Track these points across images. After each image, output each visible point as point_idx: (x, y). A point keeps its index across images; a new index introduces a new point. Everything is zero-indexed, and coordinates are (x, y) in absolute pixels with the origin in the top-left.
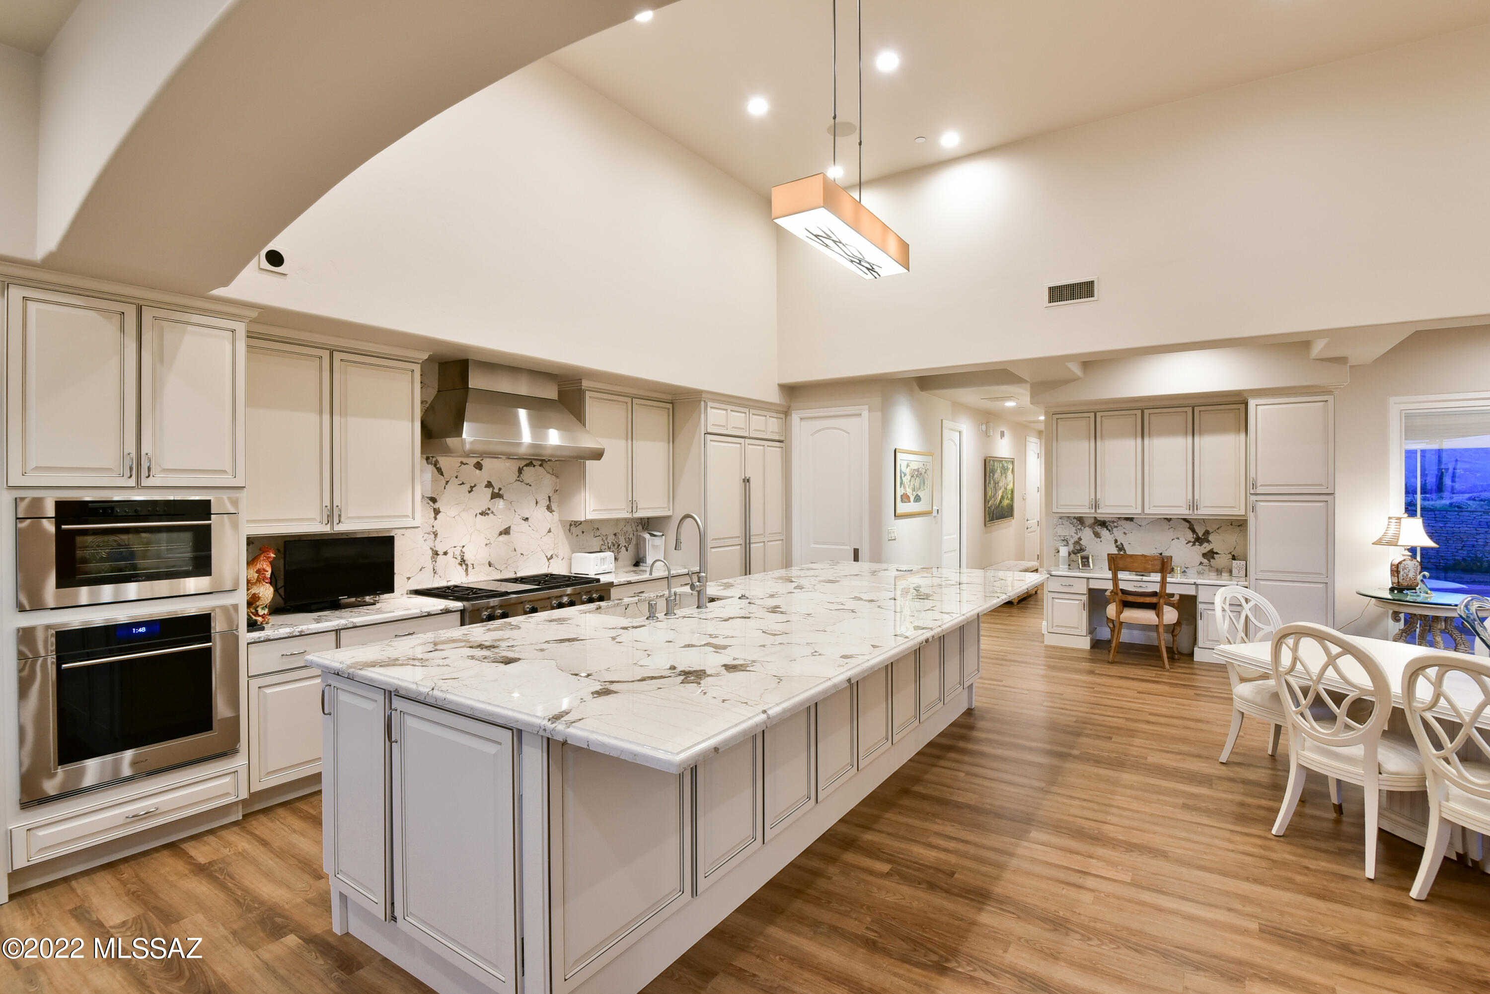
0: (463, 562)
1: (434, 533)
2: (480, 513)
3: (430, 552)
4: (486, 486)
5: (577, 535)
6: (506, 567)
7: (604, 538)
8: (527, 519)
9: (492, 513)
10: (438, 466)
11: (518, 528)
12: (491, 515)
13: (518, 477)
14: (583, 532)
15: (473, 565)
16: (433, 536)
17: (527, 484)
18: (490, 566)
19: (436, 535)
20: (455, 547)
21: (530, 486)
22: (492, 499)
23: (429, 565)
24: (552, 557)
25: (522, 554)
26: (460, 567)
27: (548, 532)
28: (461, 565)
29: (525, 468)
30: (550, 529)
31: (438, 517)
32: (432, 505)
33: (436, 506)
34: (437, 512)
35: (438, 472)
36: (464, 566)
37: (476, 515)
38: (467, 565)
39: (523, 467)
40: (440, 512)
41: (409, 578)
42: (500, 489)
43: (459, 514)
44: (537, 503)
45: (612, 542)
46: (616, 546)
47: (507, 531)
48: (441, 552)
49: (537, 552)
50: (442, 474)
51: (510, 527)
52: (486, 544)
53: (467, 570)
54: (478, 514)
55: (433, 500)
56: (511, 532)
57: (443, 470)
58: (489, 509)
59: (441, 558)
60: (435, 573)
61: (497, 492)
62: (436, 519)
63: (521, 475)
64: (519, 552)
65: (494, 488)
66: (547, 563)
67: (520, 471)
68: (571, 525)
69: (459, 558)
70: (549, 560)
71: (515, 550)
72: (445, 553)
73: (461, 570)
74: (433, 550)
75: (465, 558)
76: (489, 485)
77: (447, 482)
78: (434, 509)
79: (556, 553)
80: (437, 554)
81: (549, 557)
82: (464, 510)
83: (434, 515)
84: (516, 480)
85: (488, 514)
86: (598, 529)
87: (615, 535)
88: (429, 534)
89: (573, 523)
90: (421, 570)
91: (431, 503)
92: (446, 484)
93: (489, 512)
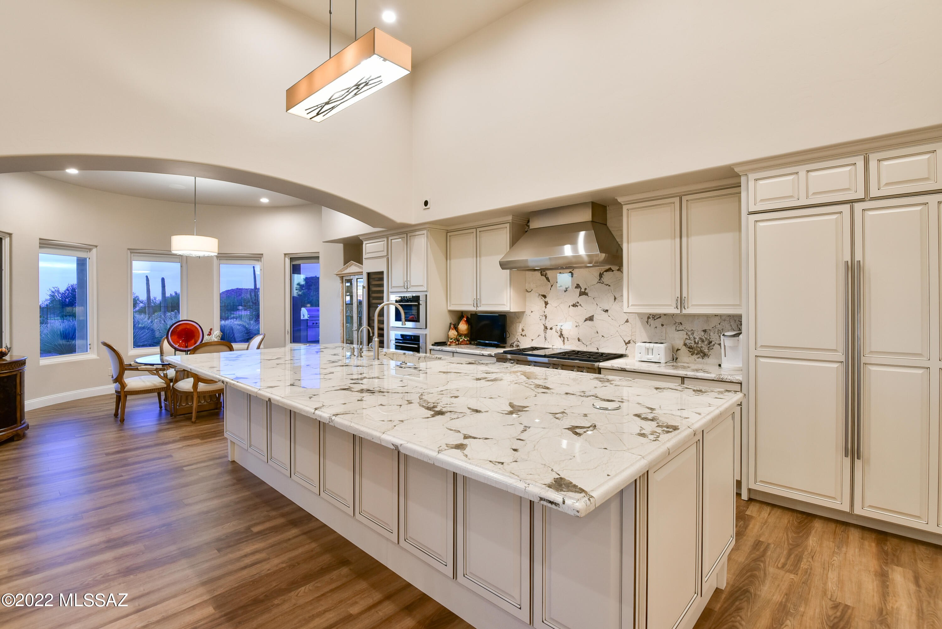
0: (561, 335)
1: (545, 316)
2: (572, 305)
3: (543, 327)
4: (576, 288)
5: (656, 327)
6: (591, 344)
7: (689, 333)
8: (607, 311)
9: (580, 305)
10: (547, 276)
11: (600, 316)
12: (579, 307)
13: (599, 280)
14: (662, 325)
15: (568, 338)
16: (544, 317)
17: (607, 285)
18: (579, 341)
19: (546, 317)
20: (557, 325)
21: (609, 286)
22: (580, 295)
23: (543, 335)
24: (629, 342)
25: (603, 336)
26: (559, 338)
27: (626, 322)
28: (560, 337)
29: (605, 273)
30: (628, 319)
31: (547, 306)
32: (544, 299)
33: (546, 300)
34: (546, 303)
35: (547, 280)
36: (562, 338)
37: (569, 307)
38: (564, 338)
39: (603, 273)
40: (548, 304)
41: (532, 340)
42: (585, 289)
43: (559, 305)
44: (615, 299)
45: (701, 339)
46: (706, 343)
47: (591, 319)
48: (549, 328)
49: (615, 337)
50: (549, 281)
51: (593, 316)
52: (576, 326)
53: (564, 341)
54: (571, 306)
55: (545, 296)
56: (594, 319)
57: (549, 279)
58: (578, 303)
59: (549, 331)
60: (546, 339)
61: (584, 291)
62: (546, 307)
63: (602, 279)
64: (600, 334)
65: (581, 289)
66: (625, 347)
67: (601, 275)
68: (649, 318)
69: (559, 333)
70: (626, 344)
71: (597, 333)
72: (551, 329)
73: (560, 340)
74: (544, 326)
75: (562, 333)
76: (578, 286)
77: (552, 286)
78: (545, 302)
79: (633, 339)
80: (547, 329)
81: (626, 342)
82: (562, 303)
83: (544, 305)
84: (598, 282)
85: (577, 306)
86: (681, 324)
87: (705, 331)
88: (542, 316)
89: (651, 317)
90: (538, 336)
91: (543, 298)
92: (552, 287)
93: (578, 305)
